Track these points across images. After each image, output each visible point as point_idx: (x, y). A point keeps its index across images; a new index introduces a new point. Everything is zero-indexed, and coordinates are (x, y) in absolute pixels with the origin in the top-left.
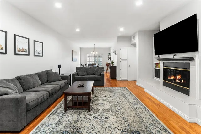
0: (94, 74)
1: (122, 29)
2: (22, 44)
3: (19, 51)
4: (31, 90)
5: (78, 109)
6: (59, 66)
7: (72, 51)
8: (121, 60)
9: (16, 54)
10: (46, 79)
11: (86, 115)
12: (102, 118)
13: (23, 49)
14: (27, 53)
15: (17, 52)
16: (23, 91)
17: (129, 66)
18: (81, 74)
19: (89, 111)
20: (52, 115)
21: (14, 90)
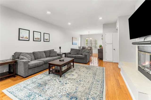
0: (81, 54)
1: (101, 18)
2: (37, 36)
3: (35, 39)
4: (39, 59)
5: (56, 74)
6: (60, 48)
7: (73, 37)
8: (106, 44)
9: (34, 41)
10: (49, 54)
11: (57, 79)
12: (63, 83)
13: (38, 38)
14: (40, 40)
15: (34, 40)
16: (34, 59)
17: (114, 49)
18: (72, 54)
19: (60, 77)
20: (42, 74)
21: (28, 58)
